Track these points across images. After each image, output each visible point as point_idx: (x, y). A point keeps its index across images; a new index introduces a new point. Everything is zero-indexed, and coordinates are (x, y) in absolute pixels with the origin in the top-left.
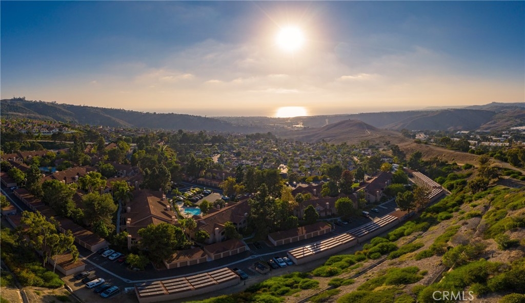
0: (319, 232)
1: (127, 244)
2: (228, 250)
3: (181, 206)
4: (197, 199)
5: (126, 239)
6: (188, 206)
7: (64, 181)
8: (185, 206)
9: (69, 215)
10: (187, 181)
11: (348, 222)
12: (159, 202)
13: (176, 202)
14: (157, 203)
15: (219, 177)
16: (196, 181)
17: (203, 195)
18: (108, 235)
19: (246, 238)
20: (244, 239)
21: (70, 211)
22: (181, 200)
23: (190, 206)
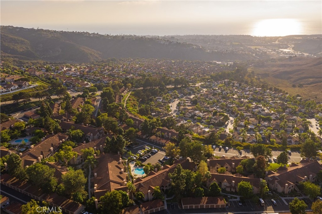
0: (215, 205)
1: (95, 206)
2: (153, 208)
3: (133, 166)
4: (145, 158)
5: (94, 202)
6: (138, 166)
7: (42, 156)
8: (136, 166)
9: (54, 190)
10: (142, 139)
11: (243, 203)
12: (117, 166)
13: (130, 162)
14: (115, 167)
15: (167, 136)
16: (149, 139)
17: (150, 155)
18: (83, 201)
19: (168, 199)
20: (167, 199)
21: (54, 187)
22: (133, 160)
23: (139, 166)
